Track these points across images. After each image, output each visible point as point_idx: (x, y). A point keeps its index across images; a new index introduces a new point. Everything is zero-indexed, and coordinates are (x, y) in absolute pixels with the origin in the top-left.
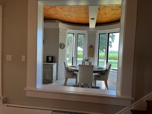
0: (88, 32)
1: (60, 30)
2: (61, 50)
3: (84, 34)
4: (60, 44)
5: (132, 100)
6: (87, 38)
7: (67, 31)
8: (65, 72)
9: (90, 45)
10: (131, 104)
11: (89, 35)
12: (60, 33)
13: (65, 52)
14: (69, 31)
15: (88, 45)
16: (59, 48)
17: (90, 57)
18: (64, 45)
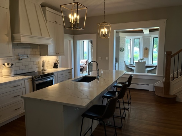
0: (143, 37)
1: (120, 38)
2: (121, 53)
3: (140, 39)
4: (120, 48)
5: (163, 77)
6: (142, 42)
7: (125, 37)
8: (125, 68)
9: (145, 48)
10: (163, 79)
11: (144, 40)
12: (120, 40)
13: (124, 54)
14: (127, 37)
15: (143, 47)
16: (120, 51)
17: (145, 57)
18: (123, 48)
